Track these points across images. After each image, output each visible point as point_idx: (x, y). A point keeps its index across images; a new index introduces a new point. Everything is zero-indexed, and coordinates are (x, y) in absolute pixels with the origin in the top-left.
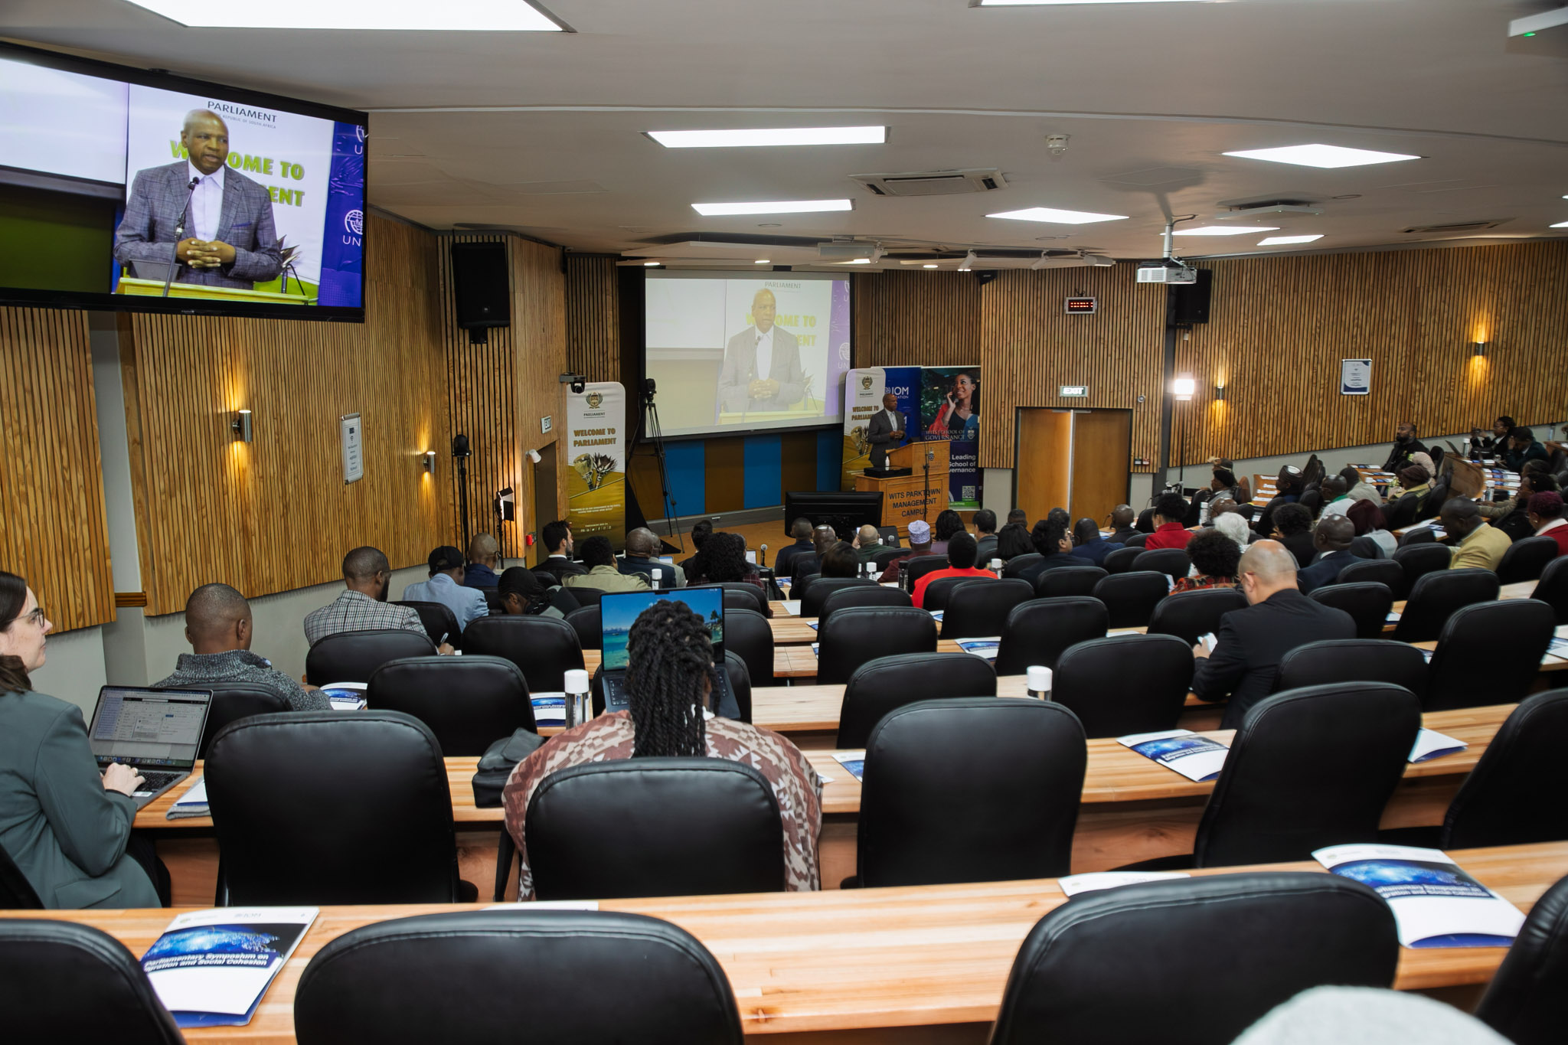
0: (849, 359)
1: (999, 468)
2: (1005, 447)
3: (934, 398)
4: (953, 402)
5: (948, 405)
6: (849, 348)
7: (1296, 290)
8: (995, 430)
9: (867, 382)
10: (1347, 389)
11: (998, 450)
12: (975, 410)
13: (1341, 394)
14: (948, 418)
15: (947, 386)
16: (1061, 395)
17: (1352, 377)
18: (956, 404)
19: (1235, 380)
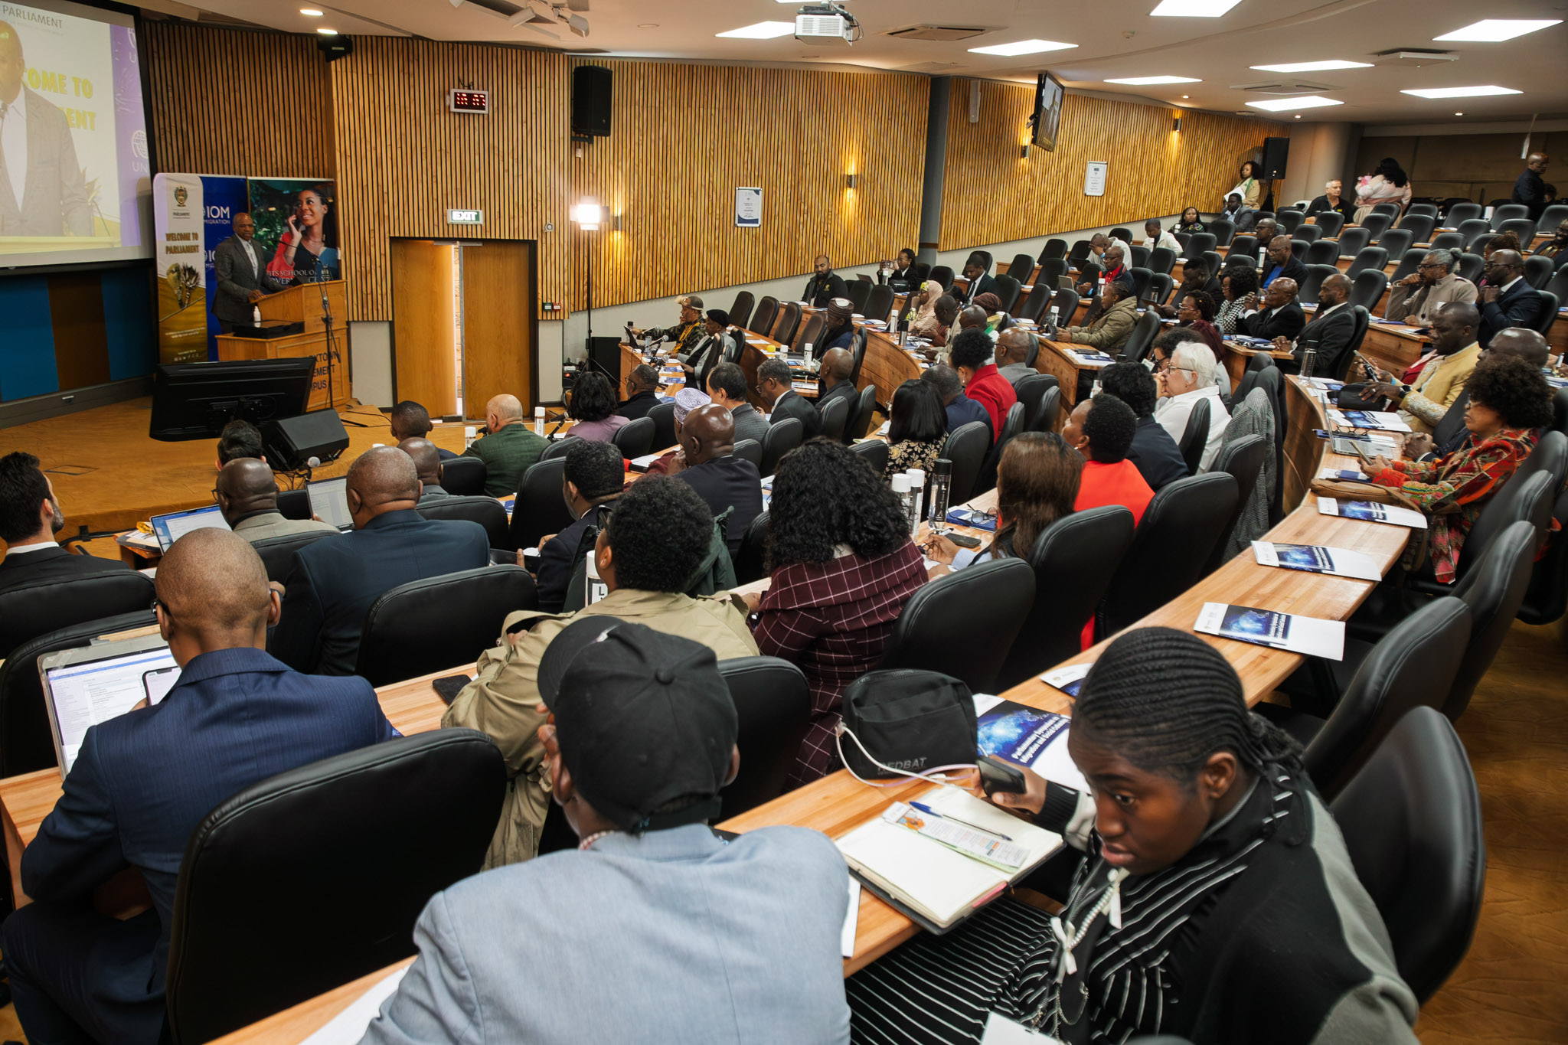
0: (146, 157)
1: (373, 321)
2: (379, 291)
3: (269, 222)
4: (298, 228)
5: (291, 235)
6: (145, 139)
7: (689, 105)
8: (363, 269)
9: (181, 194)
10: (741, 220)
11: (369, 297)
12: (331, 240)
13: (735, 225)
14: (292, 252)
15: (287, 206)
16: (450, 221)
17: (745, 207)
18: (302, 232)
19: (632, 207)
